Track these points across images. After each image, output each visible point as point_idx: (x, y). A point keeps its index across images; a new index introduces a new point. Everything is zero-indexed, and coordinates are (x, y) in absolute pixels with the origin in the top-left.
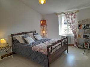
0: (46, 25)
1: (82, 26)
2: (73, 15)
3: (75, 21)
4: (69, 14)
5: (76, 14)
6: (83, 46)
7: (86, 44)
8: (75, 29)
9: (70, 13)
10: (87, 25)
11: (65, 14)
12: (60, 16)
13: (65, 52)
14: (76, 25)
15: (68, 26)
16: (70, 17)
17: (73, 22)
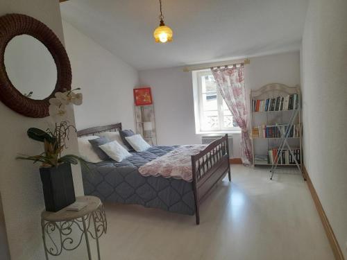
0: (151, 103)
1: (262, 104)
2: (236, 74)
3: (241, 89)
4: (224, 70)
5: (244, 71)
6: (266, 159)
7: (275, 154)
8: (242, 114)
9: (226, 66)
10: (274, 100)
11: (212, 68)
12: (194, 73)
13: (224, 180)
14: (245, 101)
15: (220, 103)
16: (227, 78)
17: (237, 92)
